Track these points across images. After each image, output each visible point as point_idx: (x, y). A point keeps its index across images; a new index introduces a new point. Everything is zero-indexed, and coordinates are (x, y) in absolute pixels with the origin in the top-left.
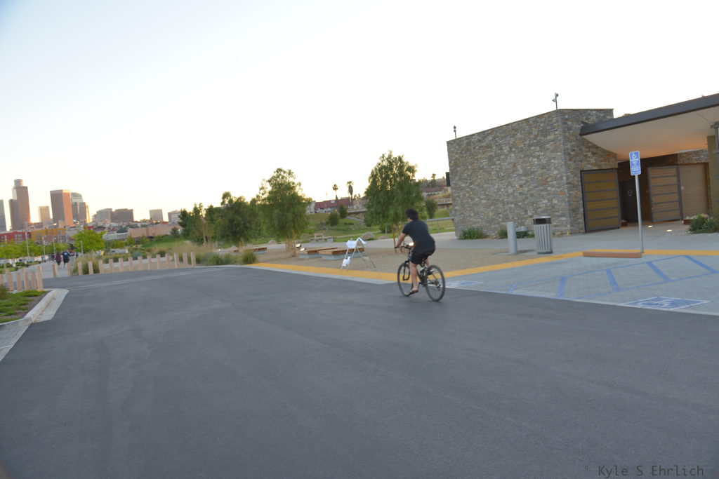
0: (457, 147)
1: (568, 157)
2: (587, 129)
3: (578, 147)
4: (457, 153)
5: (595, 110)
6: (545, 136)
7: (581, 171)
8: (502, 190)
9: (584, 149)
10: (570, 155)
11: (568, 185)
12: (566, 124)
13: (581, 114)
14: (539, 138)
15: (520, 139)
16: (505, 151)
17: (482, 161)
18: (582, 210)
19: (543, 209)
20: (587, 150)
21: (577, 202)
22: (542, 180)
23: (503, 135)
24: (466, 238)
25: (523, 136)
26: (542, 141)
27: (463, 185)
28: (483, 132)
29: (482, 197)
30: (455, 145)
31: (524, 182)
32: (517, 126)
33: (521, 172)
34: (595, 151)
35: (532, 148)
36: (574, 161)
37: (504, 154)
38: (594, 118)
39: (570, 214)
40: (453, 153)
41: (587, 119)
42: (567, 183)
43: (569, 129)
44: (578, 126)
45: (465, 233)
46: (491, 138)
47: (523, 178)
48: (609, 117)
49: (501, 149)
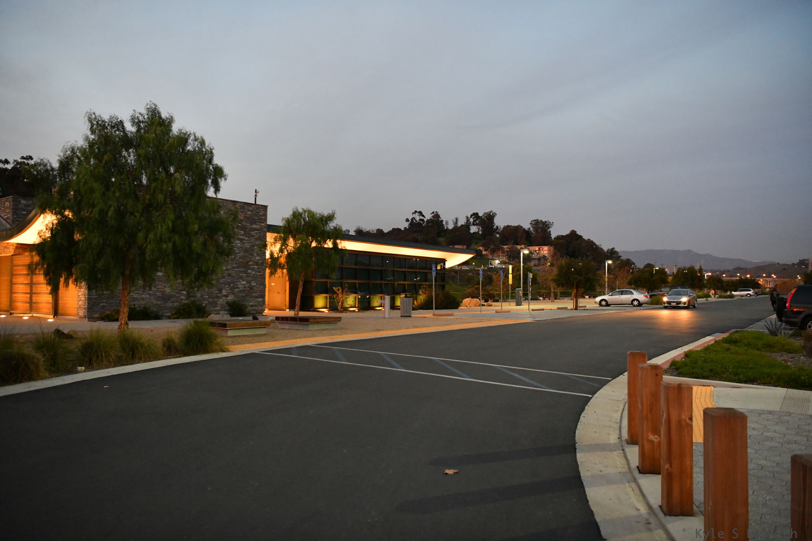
19: (241, 289)
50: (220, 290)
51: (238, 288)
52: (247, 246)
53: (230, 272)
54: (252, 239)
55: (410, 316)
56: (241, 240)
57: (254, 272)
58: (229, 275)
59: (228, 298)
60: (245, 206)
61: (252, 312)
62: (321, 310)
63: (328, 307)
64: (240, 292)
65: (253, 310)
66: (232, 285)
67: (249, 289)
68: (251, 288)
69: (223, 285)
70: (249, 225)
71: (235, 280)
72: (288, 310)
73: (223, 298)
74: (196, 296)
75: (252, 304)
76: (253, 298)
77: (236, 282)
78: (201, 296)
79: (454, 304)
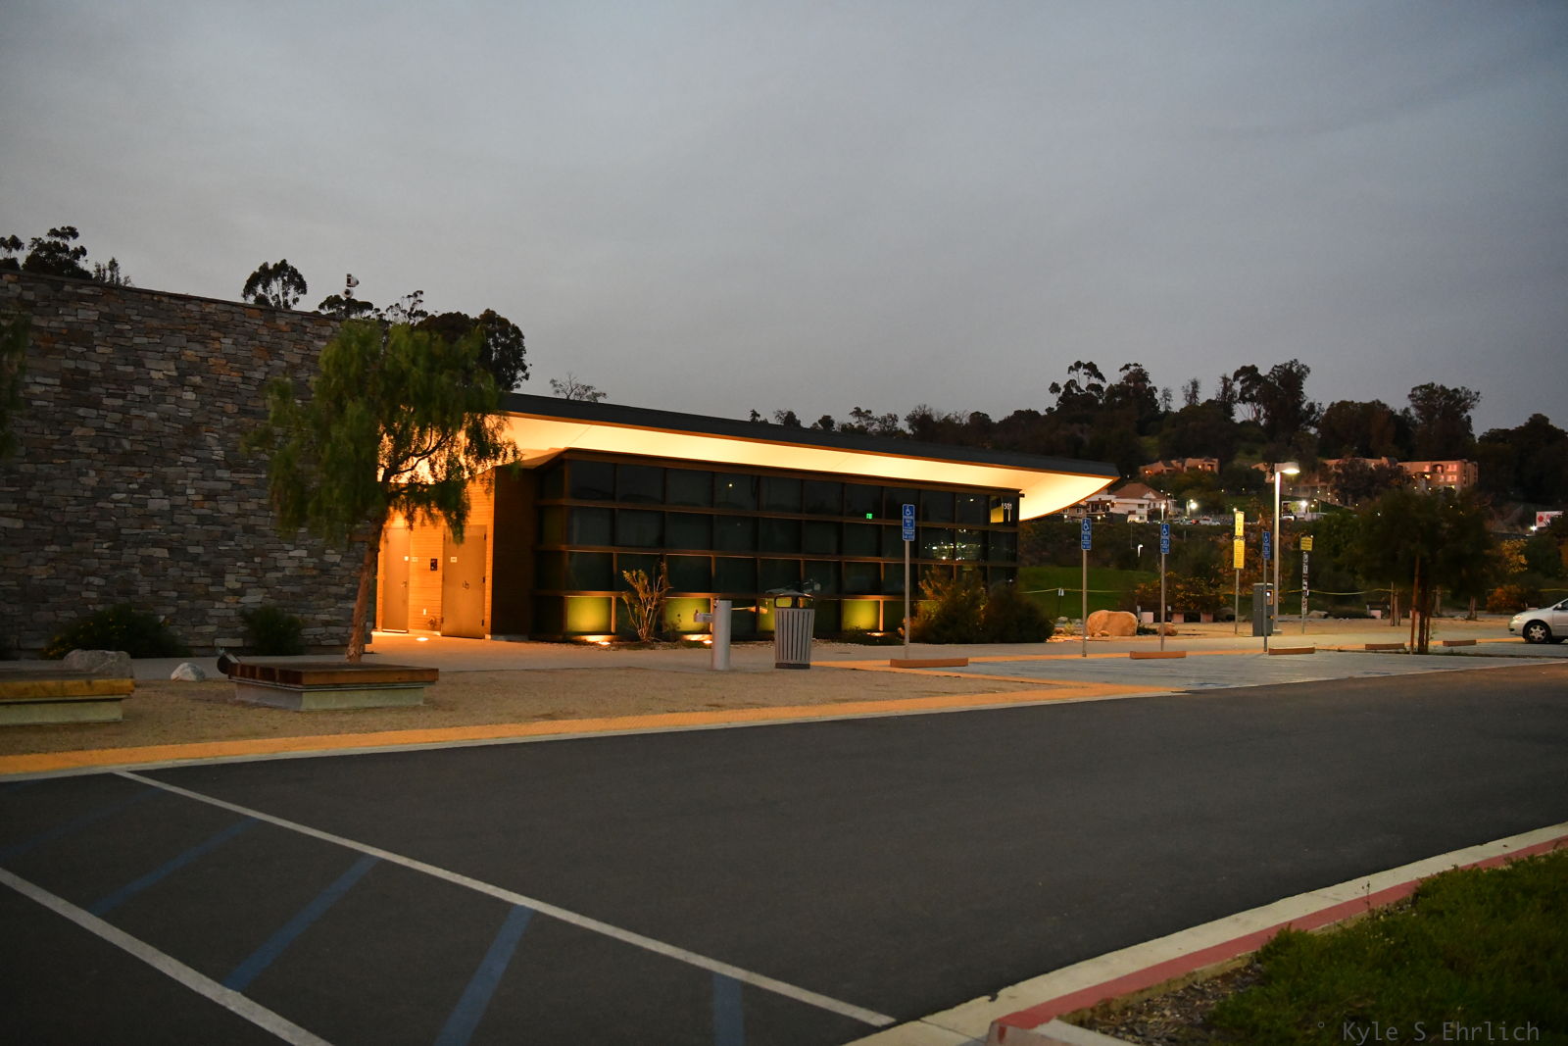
8: (116, 496)
15: (230, 358)
16: (154, 374)
19: (288, 573)
23: (155, 323)
25: (242, 353)
31: (229, 486)
32: (224, 318)
33: (219, 454)
37: (148, 382)
47: (225, 474)
49: (139, 364)
50: (219, 575)
51: (276, 569)
53: (252, 520)
55: (807, 667)
58: (249, 530)
59: (242, 600)
60: (305, 323)
61: (323, 643)
62: (591, 639)
63: (613, 630)
64: (285, 581)
65: (331, 636)
66: (257, 560)
67: (315, 572)
68: (325, 569)
69: (227, 560)
71: (267, 546)
72: (488, 637)
73: (229, 599)
74: (136, 592)
76: (333, 600)
77: (271, 551)
78: (152, 592)
79: (1030, 628)
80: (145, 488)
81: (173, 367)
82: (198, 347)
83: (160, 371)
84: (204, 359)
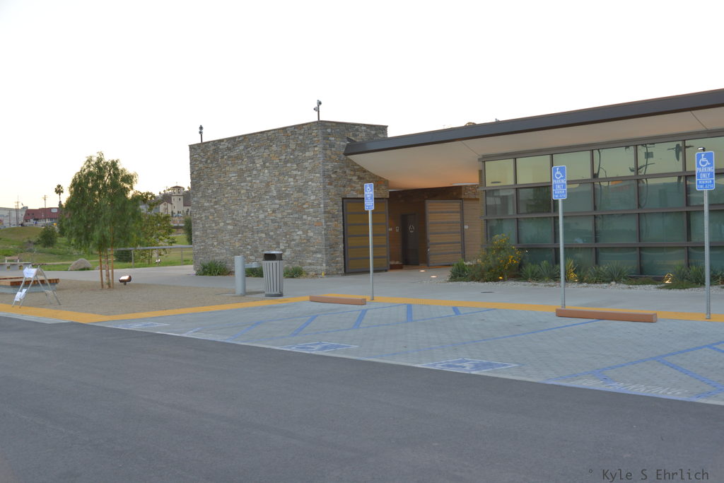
0: (202, 154)
1: (327, 180)
2: (354, 148)
3: (341, 168)
4: (201, 162)
5: (364, 125)
6: (304, 151)
7: (343, 199)
8: (252, 214)
9: (348, 172)
10: (331, 177)
11: (326, 215)
12: (328, 139)
13: (347, 129)
14: (296, 153)
15: (276, 152)
16: (258, 165)
17: (230, 175)
18: (341, 246)
19: (297, 241)
20: (352, 173)
21: (336, 236)
22: (298, 207)
23: (256, 145)
24: (205, 274)
25: (279, 149)
26: (300, 158)
27: (206, 204)
28: (234, 138)
29: (228, 222)
30: (199, 151)
31: (278, 206)
32: (273, 136)
33: (275, 193)
34: (362, 175)
35: (289, 165)
36: (335, 186)
37: (256, 169)
38: (364, 134)
39: (326, 250)
40: (196, 160)
41: (355, 135)
42: (325, 212)
43: (332, 146)
44: (342, 143)
45: (204, 267)
46: (242, 148)
47: (277, 201)
48: (381, 136)
49: (254, 163)
50: (278, 244)
51: (293, 240)
52: (300, 183)
53: (286, 220)
54: (306, 174)
56: (294, 177)
57: (309, 218)
58: (285, 224)
67: (305, 241)
69: (279, 237)
70: (301, 154)
75: (310, 261)
80: (258, 211)
81: (261, 160)
82: (267, 151)
83: (259, 163)
84: (269, 155)
